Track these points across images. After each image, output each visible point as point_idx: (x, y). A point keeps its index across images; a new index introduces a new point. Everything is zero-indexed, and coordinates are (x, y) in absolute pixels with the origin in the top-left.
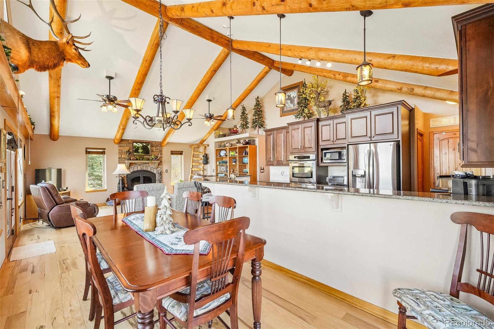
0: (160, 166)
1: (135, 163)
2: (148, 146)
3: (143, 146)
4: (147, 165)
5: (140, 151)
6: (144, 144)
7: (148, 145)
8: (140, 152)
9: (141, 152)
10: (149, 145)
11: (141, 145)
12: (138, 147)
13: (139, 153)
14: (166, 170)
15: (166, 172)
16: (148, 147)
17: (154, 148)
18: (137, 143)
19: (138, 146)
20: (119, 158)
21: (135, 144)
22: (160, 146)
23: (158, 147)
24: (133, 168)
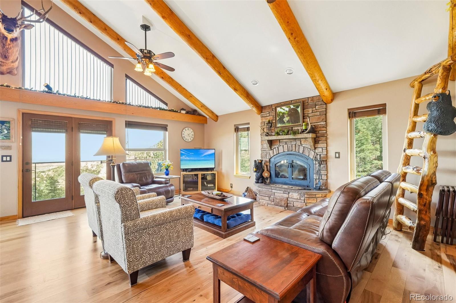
0: (320, 145)
1: (280, 140)
2: (298, 109)
3: (291, 110)
4: (298, 143)
5: (286, 119)
6: (292, 107)
7: (298, 107)
8: (286, 122)
9: (288, 122)
10: (300, 107)
11: (287, 109)
12: (283, 113)
13: (284, 123)
14: (336, 153)
15: (336, 157)
16: (297, 111)
17: (310, 110)
18: (281, 108)
19: (283, 111)
20: (261, 135)
21: (279, 109)
22: (320, 103)
23: (317, 107)
24: (277, 148)
